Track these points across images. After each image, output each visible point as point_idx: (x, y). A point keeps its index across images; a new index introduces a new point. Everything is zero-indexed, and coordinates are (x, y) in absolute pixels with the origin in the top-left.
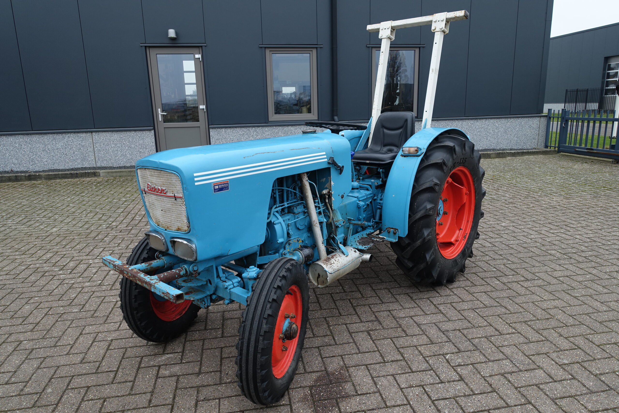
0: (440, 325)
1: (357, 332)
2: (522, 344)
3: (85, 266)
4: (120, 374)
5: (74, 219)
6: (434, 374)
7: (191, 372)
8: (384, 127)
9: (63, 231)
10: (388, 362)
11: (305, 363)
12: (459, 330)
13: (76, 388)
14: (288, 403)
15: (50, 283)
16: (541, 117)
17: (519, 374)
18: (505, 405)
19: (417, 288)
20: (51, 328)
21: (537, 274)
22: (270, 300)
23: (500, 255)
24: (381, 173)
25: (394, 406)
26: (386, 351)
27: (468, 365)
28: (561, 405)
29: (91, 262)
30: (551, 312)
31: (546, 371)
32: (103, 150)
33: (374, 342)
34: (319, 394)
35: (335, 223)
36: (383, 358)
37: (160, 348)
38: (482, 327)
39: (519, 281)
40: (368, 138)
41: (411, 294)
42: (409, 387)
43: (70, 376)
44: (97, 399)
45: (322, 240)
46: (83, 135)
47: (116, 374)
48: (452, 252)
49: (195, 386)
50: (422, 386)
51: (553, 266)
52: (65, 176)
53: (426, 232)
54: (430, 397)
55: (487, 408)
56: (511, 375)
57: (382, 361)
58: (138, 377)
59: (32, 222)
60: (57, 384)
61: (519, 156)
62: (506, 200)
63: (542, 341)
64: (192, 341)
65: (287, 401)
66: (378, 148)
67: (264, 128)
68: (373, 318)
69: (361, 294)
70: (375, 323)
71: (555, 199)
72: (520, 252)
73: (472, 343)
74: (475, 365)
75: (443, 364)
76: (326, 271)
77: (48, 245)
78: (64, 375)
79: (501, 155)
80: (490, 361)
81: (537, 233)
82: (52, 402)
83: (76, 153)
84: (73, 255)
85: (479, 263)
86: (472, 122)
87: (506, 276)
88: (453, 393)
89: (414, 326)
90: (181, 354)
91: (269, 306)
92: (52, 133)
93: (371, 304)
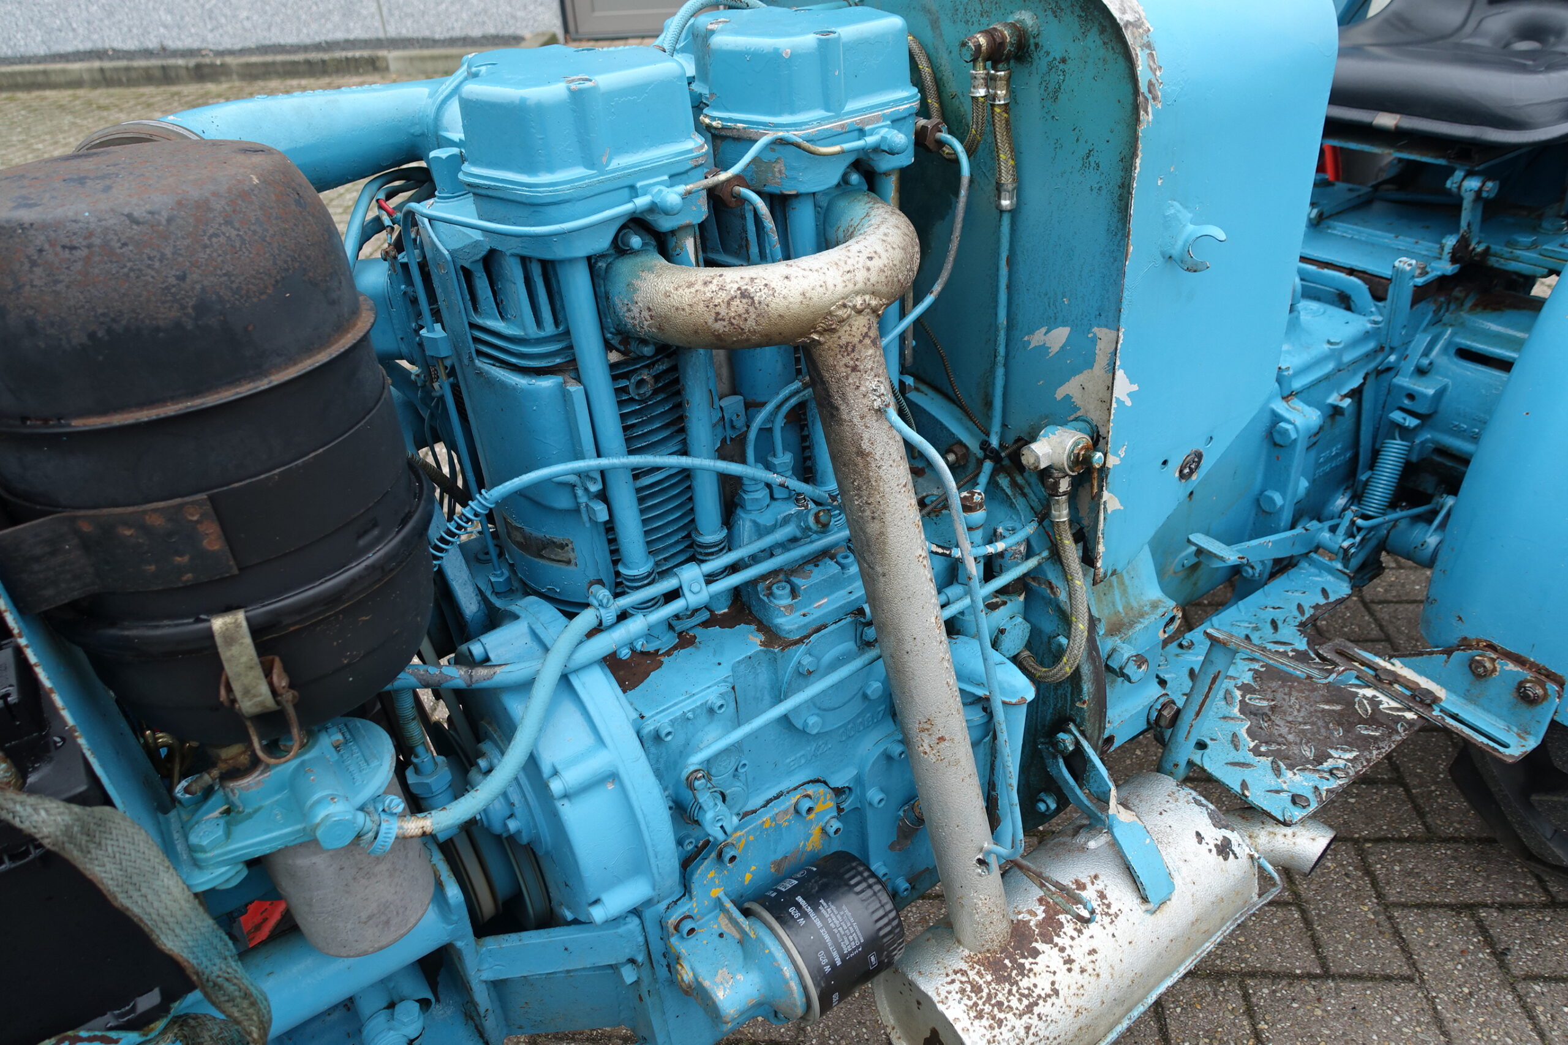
35: (1106, 651)
93: (1252, 975)
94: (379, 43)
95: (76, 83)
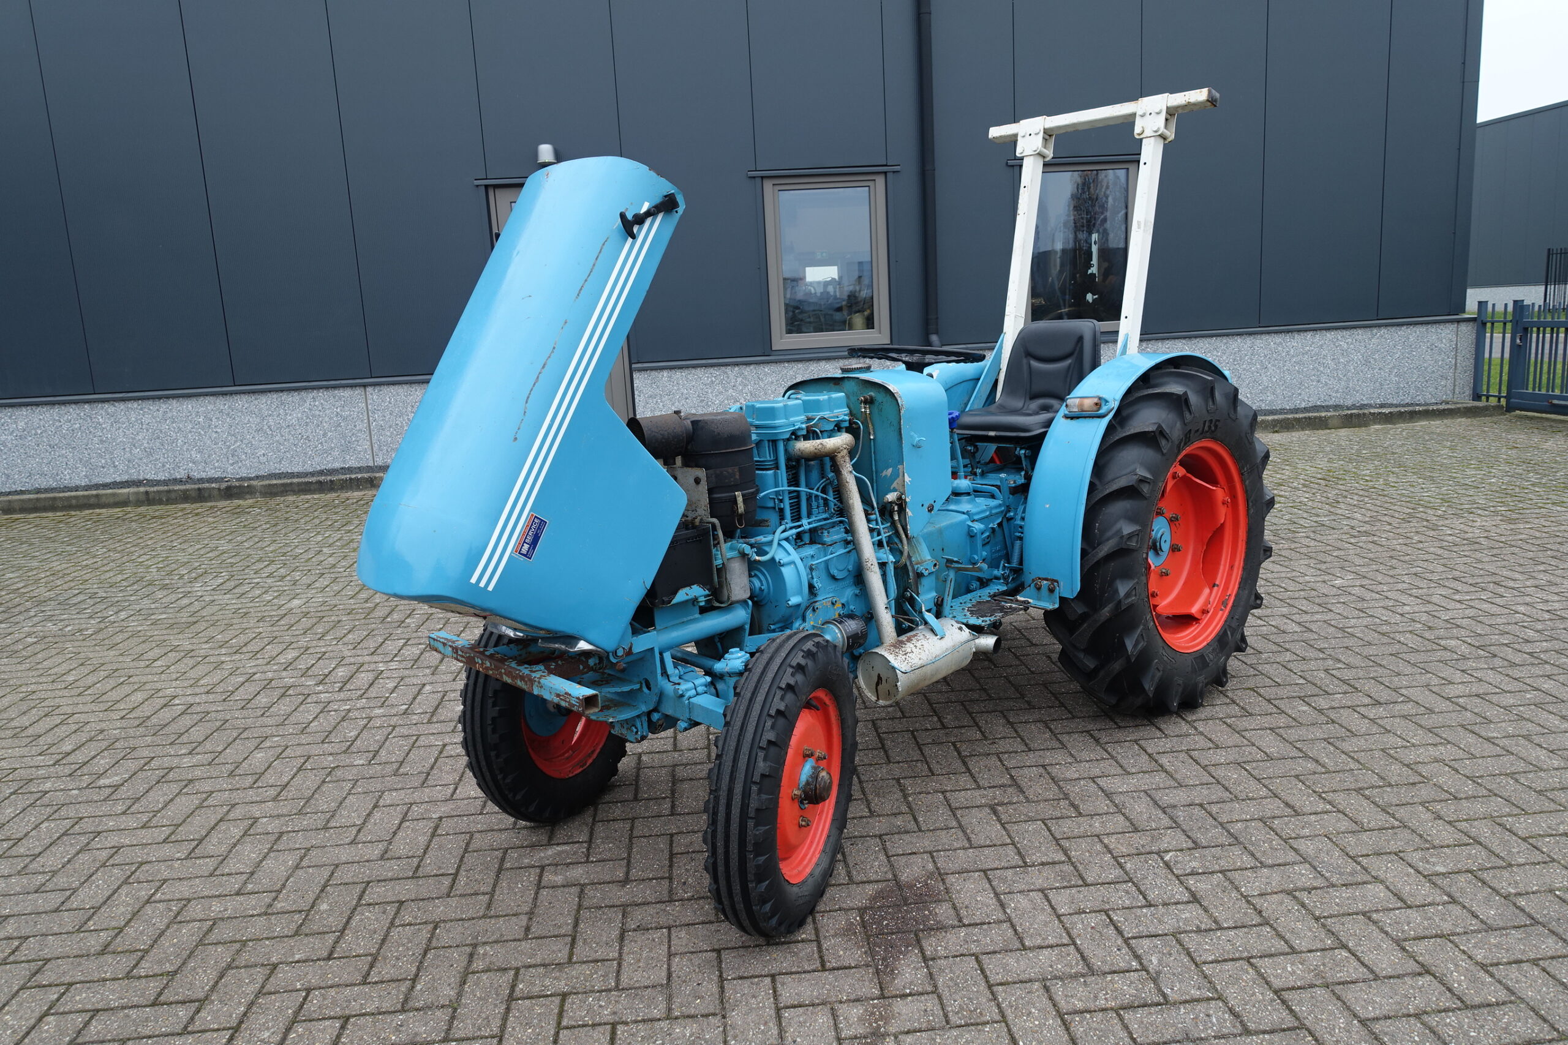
0: (1158, 796)
1: (967, 808)
2: (1343, 833)
3: (371, 676)
4: (462, 880)
5: (335, 580)
6: (1134, 888)
7: (608, 878)
8: (1030, 355)
9: (315, 605)
10: (1033, 865)
11: (851, 866)
12: (1201, 805)
13: (377, 904)
14: (813, 937)
15: (301, 709)
16: (1458, 321)
17: (1328, 892)
18: (1287, 950)
19: (1112, 720)
20: (313, 794)
21: (1403, 691)
22: (773, 712)
23: (1320, 650)
24: (1023, 459)
25: (1041, 947)
26: (1030, 844)
27: (1212, 873)
28: (1413, 951)
29: (381, 666)
30: (1424, 770)
31: (1391, 887)
32: (390, 427)
33: (1004, 828)
34: (880, 923)
35: (916, 567)
36: (1022, 857)
37: (542, 834)
38: (1255, 799)
39: (1358, 706)
40: (996, 381)
41: (1096, 734)
42: (1076, 913)
43: (363, 882)
44: (419, 924)
45: (886, 601)
46: (346, 393)
47: (454, 881)
48: (1194, 638)
49: (619, 903)
50: (1106, 912)
51: (1447, 672)
52: (305, 488)
53: (1123, 588)
54: (1120, 932)
55: (1246, 954)
56: (1310, 893)
57: (1020, 863)
58: (499, 885)
59: (246, 588)
60: (338, 895)
61: (1404, 421)
62: (1352, 528)
63: (1393, 828)
64: (608, 821)
65: (810, 934)
66: (1018, 403)
67: (762, 367)
68: (1006, 780)
69: (981, 731)
70: (1010, 790)
71: (1478, 524)
72: (1370, 644)
73: (1228, 832)
74: (1229, 874)
75: (1156, 871)
76: (894, 668)
77: (286, 633)
78: (351, 880)
79: (1355, 421)
80: (1263, 865)
81: (1420, 601)
82: (331, 927)
83: (329, 434)
84: (341, 654)
85: (1266, 668)
86: (1278, 339)
87: (1328, 694)
88: (1174, 926)
89: (1097, 796)
90: (585, 845)
91: (769, 723)
92: (277, 391)
93: (1002, 753)
94: (369, 469)
95: (123, 503)
